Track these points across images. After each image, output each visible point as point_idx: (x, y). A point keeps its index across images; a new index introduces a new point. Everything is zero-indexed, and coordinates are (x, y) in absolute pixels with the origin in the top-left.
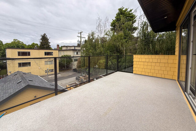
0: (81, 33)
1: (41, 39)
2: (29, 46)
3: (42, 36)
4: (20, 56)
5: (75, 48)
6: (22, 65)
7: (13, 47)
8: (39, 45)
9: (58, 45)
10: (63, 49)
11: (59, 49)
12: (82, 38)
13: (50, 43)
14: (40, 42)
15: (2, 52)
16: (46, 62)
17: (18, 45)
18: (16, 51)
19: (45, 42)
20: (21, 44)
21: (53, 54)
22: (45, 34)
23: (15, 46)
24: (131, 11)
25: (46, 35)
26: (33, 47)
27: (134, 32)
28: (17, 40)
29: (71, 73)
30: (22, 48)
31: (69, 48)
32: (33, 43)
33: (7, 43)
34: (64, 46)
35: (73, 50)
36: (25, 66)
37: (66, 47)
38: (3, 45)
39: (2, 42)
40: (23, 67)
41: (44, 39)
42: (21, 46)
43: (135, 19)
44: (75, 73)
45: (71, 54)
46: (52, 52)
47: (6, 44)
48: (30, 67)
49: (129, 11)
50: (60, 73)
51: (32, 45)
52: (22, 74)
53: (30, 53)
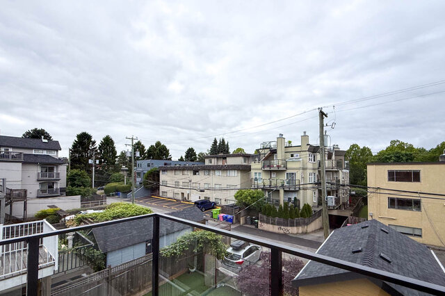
4: (393, 180)
6: (396, 203)
7: (388, 158)
17: (397, 153)
18: (385, 169)
20: (406, 149)
23: (391, 157)
28: (398, 141)
30: (407, 160)
36: (404, 209)
40: (398, 208)
42: (406, 155)
48: (418, 212)
52: (378, 230)
53: (419, 173)
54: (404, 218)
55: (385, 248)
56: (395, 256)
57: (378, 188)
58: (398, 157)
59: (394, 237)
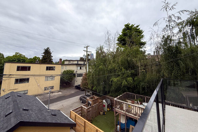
0: (87, 47)
1: (44, 52)
2: (30, 59)
3: (45, 50)
4: (19, 70)
5: (78, 62)
6: (19, 81)
7: (14, 60)
8: (41, 59)
9: (61, 59)
10: (66, 63)
11: (62, 63)
12: (88, 52)
13: (52, 57)
14: (42, 56)
15: (1, 65)
16: (47, 78)
17: (19, 58)
18: (16, 65)
19: (47, 56)
20: (22, 57)
21: (56, 69)
22: (48, 48)
23: (16, 60)
24: (137, 27)
25: (50, 49)
26: (34, 61)
27: (142, 47)
28: (19, 53)
29: (73, 91)
30: (22, 62)
31: (71, 63)
32: (36, 57)
33: (9, 57)
34: (66, 60)
35: (76, 64)
36: (22, 83)
37: (69, 61)
38: (4, 58)
39: (3, 55)
40: (19, 83)
41: (47, 53)
42: (23, 59)
43: (142, 34)
44: (77, 90)
45: (74, 68)
46: (55, 67)
47: (7, 57)
48: (28, 83)
49: (136, 27)
50: (61, 90)
51: (33, 58)
52: (17, 96)
53: (30, 67)
54: (21, 87)
55: (23, 105)
56: (28, 106)
57: (10, 75)
58: (19, 60)
59: (24, 97)
